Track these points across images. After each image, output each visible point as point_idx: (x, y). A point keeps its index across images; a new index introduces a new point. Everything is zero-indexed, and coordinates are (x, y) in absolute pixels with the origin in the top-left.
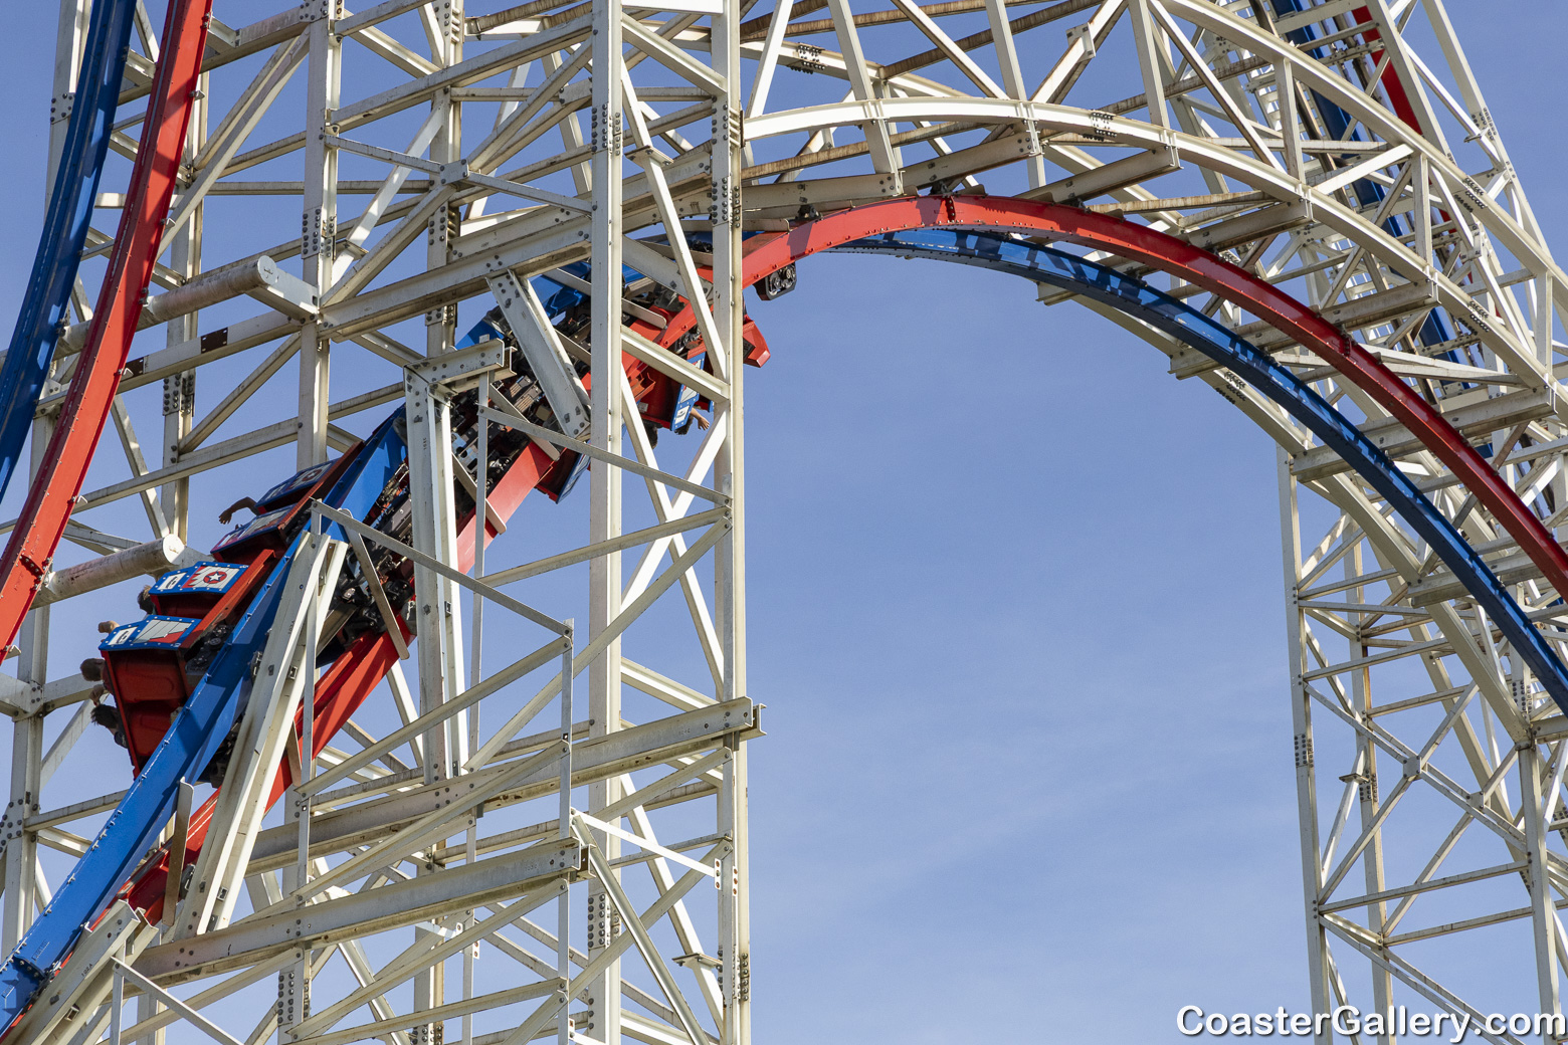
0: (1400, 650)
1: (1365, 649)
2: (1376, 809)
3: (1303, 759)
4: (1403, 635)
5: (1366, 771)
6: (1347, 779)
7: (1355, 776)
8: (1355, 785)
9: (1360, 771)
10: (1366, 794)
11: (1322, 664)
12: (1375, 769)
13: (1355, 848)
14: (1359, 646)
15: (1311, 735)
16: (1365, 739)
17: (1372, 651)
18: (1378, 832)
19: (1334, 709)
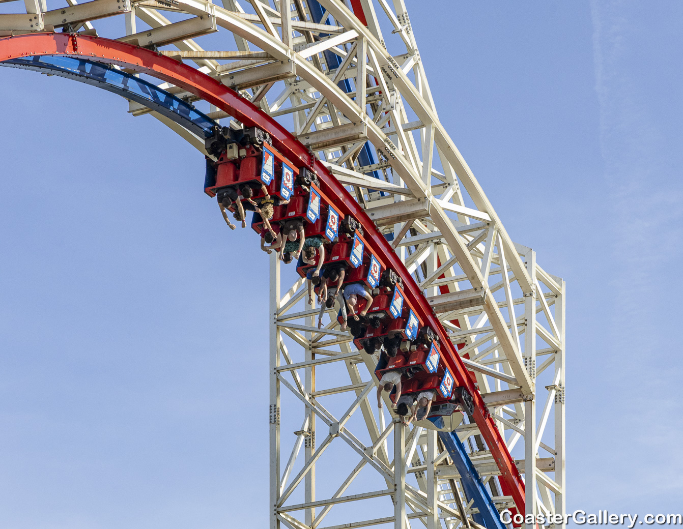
0: (333, 357)
1: (313, 355)
2: (313, 452)
3: (274, 420)
4: (336, 348)
5: (310, 429)
6: (298, 433)
7: (303, 432)
8: (303, 437)
9: (306, 429)
10: (308, 443)
11: (288, 362)
12: (314, 429)
13: (300, 475)
14: (310, 353)
15: (279, 405)
16: (310, 410)
17: (317, 357)
18: (313, 465)
19: (293, 391)
